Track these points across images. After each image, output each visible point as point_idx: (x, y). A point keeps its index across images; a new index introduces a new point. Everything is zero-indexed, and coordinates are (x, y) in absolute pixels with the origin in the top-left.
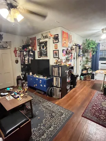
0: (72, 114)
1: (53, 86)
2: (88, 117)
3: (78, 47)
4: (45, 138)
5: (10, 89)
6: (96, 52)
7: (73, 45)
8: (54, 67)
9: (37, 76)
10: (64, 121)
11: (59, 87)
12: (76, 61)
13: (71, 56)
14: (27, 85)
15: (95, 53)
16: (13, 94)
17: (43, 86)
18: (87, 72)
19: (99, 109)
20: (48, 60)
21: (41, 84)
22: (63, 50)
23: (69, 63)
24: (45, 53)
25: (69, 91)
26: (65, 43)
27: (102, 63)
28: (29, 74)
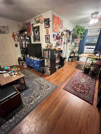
0: (56, 87)
1: (45, 66)
2: (67, 90)
3: (69, 33)
4: (33, 104)
5: (8, 68)
6: (84, 38)
7: (64, 31)
8: (45, 51)
9: (33, 58)
10: (49, 92)
11: (49, 67)
12: (66, 46)
13: (61, 41)
14: (26, 65)
15: (82, 38)
16: (10, 72)
17: (37, 66)
18: (74, 55)
19: (78, 84)
20: (40, 44)
21: (35, 64)
22: (54, 35)
23: (60, 47)
24: (38, 38)
25: (57, 69)
26: (56, 28)
27: (87, 48)
28: (27, 56)
